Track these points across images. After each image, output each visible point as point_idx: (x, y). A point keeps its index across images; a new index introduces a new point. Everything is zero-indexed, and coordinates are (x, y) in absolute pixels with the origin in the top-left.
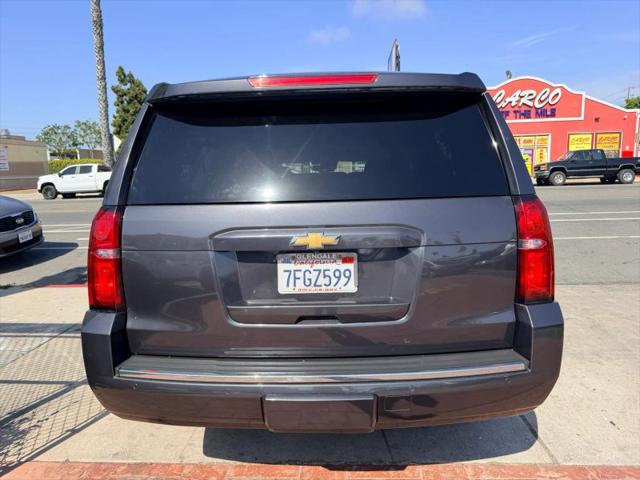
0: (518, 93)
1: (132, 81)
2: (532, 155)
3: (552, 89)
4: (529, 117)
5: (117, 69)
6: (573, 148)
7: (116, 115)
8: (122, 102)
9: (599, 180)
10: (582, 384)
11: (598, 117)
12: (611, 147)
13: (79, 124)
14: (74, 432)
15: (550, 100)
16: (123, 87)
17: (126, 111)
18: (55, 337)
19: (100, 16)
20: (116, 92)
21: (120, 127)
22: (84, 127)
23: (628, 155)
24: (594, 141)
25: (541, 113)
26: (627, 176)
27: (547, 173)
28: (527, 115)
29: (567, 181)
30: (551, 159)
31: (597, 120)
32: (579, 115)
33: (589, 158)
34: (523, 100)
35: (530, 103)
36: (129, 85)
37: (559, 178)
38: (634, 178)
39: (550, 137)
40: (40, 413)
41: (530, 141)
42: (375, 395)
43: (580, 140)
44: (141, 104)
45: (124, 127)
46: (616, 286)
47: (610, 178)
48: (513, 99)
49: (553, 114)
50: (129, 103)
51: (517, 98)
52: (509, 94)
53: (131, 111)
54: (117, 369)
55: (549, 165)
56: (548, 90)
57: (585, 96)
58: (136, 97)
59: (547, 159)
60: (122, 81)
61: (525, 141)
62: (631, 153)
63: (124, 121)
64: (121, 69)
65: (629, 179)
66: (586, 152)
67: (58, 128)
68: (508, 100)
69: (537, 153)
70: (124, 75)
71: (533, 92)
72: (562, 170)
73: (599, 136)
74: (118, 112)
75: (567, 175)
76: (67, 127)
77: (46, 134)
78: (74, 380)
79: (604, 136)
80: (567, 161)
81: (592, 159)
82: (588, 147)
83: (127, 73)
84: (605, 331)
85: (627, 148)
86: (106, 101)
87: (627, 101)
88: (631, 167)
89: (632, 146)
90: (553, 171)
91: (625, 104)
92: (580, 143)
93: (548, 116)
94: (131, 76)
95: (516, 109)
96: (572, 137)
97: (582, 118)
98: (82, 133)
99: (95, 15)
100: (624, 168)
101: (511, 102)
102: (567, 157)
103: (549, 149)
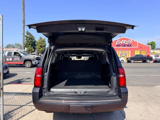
0: (122, 41)
1: (30, 34)
2: (126, 55)
3: (130, 40)
4: (125, 47)
6: (136, 54)
8: (27, 39)
9: (142, 62)
10: (135, 107)
11: (141, 47)
12: (144, 54)
13: (16, 44)
14: (24, 116)
15: (130, 43)
16: (28, 36)
17: (28, 41)
18: (15, 95)
19: (24, 20)
20: (26, 37)
21: (26, 45)
22: (17, 45)
23: (148, 56)
24: (140, 52)
25: (128, 46)
26: (148, 61)
27: (130, 60)
28: (125, 46)
29: (134, 62)
30: (131, 56)
31: (141, 48)
32: (137, 46)
33: (139, 57)
34: (124, 43)
35: (125, 43)
36: (29, 35)
37: (132, 61)
38: (150, 62)
39: (130, 51)
40: (15, 112)
41: (126, 52)
42: (91, 105)
43: (137, 52)
44: (32, 40)
45: (27, 45)
46: (144, 87)
47: (144, 61)
48: (121, 42)
49: (131, 46)
50: (29, 39)
51: (122, 42)
52: (120, 41)
54: (40, 99)
55: (130, 58)
56: (129, 40)
57: (138, 42)
58: (31, 38)
59: (130, 56)
60: (27, 34)
61: (124, 52)
62: (149, 56)
63: (27, 44)
64: (28, 31)
65: (149, 62)
66: (139, 55)
67: (11, 45)
68: (120, 42)
69: (127, 55)
71: (126, 41)
72: (133, 59)
73: (141, 51)
74: (26, 42)
75: (134, 60)
76: (13, 45)
77: (7, 46)
78: (22, 105)
79: (143, 51)
80: (134, 57)
81: (140, 57)
82: (139, 54)
84: (141, 96)
85: (148, 54)
86: (24, 39)
87: (148, 43)
88: (149, 59)
89: (149, 54)
90: (131, 59)
91: (147, 44)
92: (137, 53)
93: (129, 46)
94: (30, 33)
95: (122, 44)
96: (135, 51)
97: (137, 47)
98: (16, 46)
99: (23, 19)
100: (147, 59)
101: (121, 43)
102: (134, 56)
103: (130, 54)
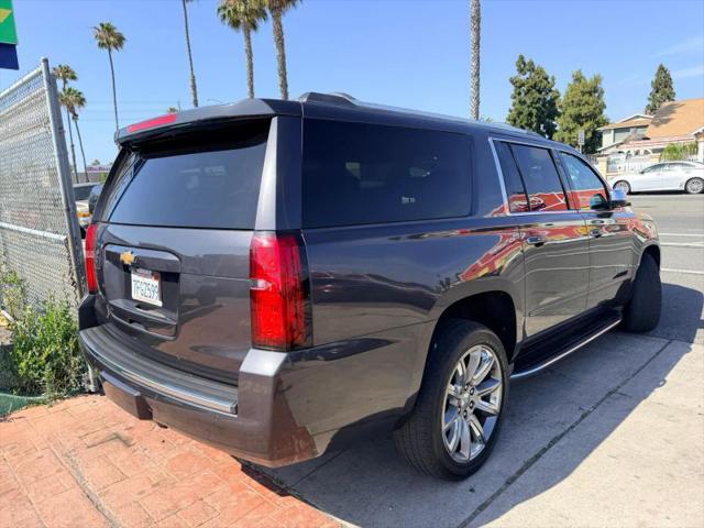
1: (532, 69)
5: (517, 59)
7: (512, 108)
8: (519, 94)
16: (522, 77)
17: (525, 103)
20: (514, 84)
36: (528, 75)
44: (540, 93)
50: (526, 94)
53: (528, 102)
58: (534, 86)
60: (521, 71)
63: (520, 114)
64: (522, 58)
70: (524, 64)
74: (514, 105)
83: (527, 61)
94: (531, 63)
99: (474, 10)
